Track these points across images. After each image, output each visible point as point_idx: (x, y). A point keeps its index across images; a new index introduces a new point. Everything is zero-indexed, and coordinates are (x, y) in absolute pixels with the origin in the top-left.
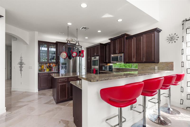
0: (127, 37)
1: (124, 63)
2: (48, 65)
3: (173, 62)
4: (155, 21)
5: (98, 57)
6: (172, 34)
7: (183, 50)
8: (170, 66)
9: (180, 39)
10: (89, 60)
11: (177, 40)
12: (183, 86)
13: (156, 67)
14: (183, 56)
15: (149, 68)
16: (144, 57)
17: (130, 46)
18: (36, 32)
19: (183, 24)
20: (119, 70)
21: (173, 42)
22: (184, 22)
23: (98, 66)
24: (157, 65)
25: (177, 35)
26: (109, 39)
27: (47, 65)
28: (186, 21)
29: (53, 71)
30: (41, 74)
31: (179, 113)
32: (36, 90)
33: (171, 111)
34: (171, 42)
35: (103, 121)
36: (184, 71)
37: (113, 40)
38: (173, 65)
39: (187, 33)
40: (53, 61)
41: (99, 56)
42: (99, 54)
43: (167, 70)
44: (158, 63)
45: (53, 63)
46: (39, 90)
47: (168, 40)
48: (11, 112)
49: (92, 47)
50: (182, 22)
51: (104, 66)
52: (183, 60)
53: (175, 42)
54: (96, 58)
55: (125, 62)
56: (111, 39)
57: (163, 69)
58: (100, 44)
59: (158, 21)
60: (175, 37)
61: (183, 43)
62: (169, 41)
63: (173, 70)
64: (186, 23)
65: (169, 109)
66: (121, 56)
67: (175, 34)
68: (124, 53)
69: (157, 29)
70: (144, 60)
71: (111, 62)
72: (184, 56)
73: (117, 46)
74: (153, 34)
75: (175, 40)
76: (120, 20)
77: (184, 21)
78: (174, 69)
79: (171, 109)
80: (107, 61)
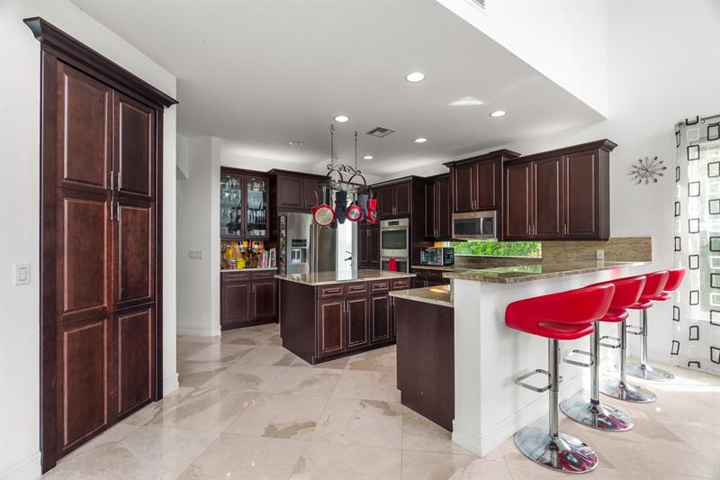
0: (509, 162)
1: (500, 240)
2: (246, 246)
3: (650, 238)
4: (596, 118)
5: (407, 219)
6: (647, 159)
7: (678, 204)
8: (641, 248)
9: (670, 173)
10: (368, 231)
11: (661, 175)
12: (678, 302)
13: (601, 253)
14: (679, 221)
15: (579, 255)
16: (566, 222)
17: (518, 188)
18: (213, 138)
19: (679, 132)
20: (475, 262)
21: (650, 180)
22: (682, 127)
23: (405, 248)
24: (602, 247)
25: (661, 163)
26: (446, 164)
27: (241, 246)
28: (687, 124)
29: (261, 267)
30: (229, 276)
31: (669, 376)
32: (215, 329)
33: (649, 372)
34: (644, 180)
35: (505, 385)
36: (680, 263)
37: (459, 166)
38: (650, 246)
39: (690, 158)
40: (256, 232)
41: (409, 217)
42: (410, 209)
43: (634, 259)
44: (607, 240)
45: (258, 239)
46: (222, 330)
47: (636, 174)
48: (193, 389)
49: (382, 187)
50: (676, 126)
51: (424, 249)
52: (679, 232)
53: (656, 180)
54: (397, 223)
55: (503, 237)
56: (454, 162)
57: (622, 258)
58: (414, 177)
59: (606, 119)
60: (657, 167)
61: (679, 186)
62: (639, 178)
63: (651, 260)
64: (687, 132)
65: (643, 367)
66: (490, 220)
67: (656, 158)
68: (497, 208)
69: (606, 142)
70: (566, 231)
71: (454, 236)
72: (681, 222)
73: (475, 188)
74: (593, 156)
75: (655, 176)
76: (498, 114)
77: (680, 124)
78: (653, 258)
79: (648, 368)
80: (436, 233)
